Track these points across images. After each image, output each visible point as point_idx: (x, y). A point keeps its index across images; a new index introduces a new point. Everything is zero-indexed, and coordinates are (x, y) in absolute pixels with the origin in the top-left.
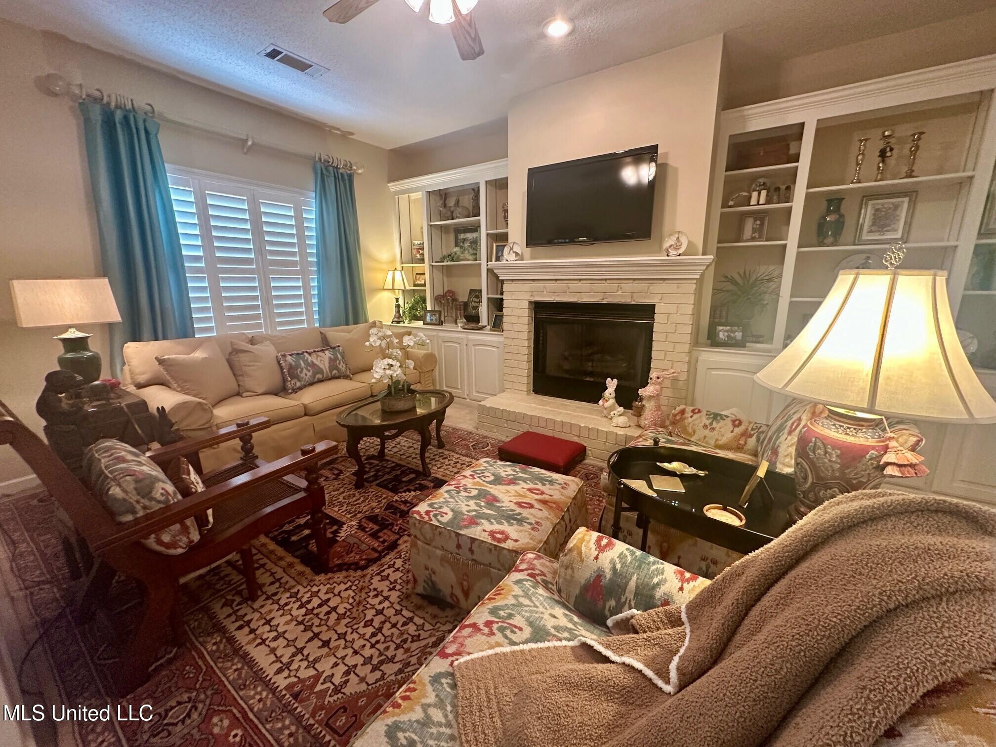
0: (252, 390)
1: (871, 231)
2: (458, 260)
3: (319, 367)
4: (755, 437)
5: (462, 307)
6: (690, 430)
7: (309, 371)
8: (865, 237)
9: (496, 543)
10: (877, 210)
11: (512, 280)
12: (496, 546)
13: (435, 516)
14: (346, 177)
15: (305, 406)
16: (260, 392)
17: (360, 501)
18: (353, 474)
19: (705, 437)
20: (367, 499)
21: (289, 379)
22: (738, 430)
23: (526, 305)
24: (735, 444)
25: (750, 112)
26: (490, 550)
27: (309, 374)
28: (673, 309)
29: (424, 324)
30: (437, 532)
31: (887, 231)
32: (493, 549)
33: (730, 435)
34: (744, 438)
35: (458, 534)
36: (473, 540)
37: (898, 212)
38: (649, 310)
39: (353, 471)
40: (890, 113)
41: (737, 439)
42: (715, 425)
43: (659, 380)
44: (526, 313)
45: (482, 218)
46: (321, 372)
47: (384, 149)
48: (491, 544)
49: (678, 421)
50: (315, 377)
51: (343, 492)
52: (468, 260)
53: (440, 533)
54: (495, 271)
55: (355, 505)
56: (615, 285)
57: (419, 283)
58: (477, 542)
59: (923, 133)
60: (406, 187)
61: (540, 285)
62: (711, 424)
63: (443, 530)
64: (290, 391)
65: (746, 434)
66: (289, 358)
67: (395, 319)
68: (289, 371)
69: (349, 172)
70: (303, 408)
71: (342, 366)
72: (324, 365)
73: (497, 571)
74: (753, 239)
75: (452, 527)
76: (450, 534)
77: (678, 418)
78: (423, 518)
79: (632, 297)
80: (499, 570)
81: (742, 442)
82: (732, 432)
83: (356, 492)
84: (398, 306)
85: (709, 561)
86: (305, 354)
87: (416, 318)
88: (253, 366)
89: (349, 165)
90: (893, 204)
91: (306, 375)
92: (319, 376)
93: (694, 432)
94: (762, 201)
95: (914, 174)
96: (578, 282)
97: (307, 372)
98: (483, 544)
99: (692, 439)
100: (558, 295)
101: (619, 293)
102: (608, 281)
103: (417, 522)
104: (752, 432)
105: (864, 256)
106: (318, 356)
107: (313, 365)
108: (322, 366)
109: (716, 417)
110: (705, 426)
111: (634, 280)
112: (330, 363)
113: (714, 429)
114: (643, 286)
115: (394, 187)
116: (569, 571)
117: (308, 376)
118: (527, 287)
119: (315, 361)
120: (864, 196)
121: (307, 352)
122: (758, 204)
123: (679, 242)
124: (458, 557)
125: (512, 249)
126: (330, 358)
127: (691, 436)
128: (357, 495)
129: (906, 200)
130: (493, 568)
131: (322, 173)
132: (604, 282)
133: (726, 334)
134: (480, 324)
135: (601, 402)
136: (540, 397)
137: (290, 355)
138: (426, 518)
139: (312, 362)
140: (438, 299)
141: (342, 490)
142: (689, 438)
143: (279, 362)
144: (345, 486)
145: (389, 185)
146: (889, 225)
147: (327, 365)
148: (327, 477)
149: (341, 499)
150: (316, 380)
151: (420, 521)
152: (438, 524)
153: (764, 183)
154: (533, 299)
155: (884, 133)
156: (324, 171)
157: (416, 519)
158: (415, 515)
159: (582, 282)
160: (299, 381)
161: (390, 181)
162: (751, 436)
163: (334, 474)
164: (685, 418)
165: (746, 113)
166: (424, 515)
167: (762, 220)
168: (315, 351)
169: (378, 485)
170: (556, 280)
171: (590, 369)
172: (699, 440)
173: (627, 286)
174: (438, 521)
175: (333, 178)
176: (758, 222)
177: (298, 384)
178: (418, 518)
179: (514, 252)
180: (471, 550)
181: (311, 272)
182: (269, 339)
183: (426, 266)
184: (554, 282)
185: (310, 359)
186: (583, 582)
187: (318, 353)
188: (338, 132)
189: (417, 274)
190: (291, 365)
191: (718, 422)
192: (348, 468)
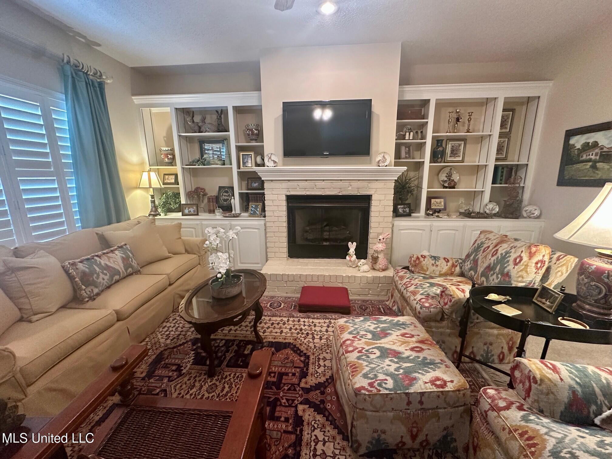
0: (44, 310)
1: (450, 156)
2: (209, 164)
3: (114, 268)
4: (458, 266)
5: (214, 200)
6: (425, 268)
7: (106, 275)
8: (449, 159)
9: (441, 390)
10: (453, 146)
11: (272, 180)
12: (442, 392)
13: (380, 385)
14: (97, 85)
15: (117, 312)
16: (54, 310)
17: (227, 389)
18: (193, 364)
19: (434, 271)
20: (231, 384)
21: (83, 287)
22: (450, 264)
23: (284, 198)
24: (450, 272)
25: (407, 89)
26: (439, 396)
27: (106, 278)
28: (382, 197)
29: (183, 215)
30: (388, 399)
31: (457, 156)
32: (441, 394)
33: (446, 268)
34: (453, 268)
35: (407, 394)
36: (422, 394)
37: (460, 148)
38: (368, 198)
39: (191, 360)
40: (458, 101)
41: (450, 269)
42: (437, 263)
43: (384, 240)
44: (284, 203)
45: (232, 133)
46: (118, 273)
47: (127, 67)
48: (438, 392)
49: (418, 264)
50: (112, 280)
51: (201, 387)
52: (217, 164)
53: (391, 399)
54: (259, 174)
55: (226, 395)
56: (347, 184)
57: (169, 181)
58: (426, 395)
59: (472, 112)
60: (154, 102)
61: (295, 183)
62: (435, 263)
63: (394, 395)
64: (87, 299)
65: (454, 266)
66: (80, 266)
67: (152, 213)
68: (81, 280)
69: (99, 80)
70: (115, 315)
71: (134, 264)
72: (119, 265)
73: (443, 410)
74: (406, 158)
75: (401, 390)
76: (401, 396)
77: (417, 262)
78: (371, 391)
79: (358, 190)
80: (445, 408)
81: (453, 270)
82: (447, 265)
83: (214, 382)
84: (153, 202)
85: (488, 344)
86: (95, 258)
87: (170, 210)
88: (41, 282)
89: (99, 74)
90: (458, 144)
91: (104, 279)
92: (117, 277)
93: (428, 269)
94: (411, 138)
95: (470, 131)
96: (322, 181)
97: (104, 276)
98: (432, 394)
99: (427, 273)
100: (308, 191)
101: (350, 188)
102: (342, 181)
103: (367, 397)
104: (456, 264)
105: (449, 168)
106: (109, 258)
107: (107, 267)
108: (117, 267)
109: (435, 258)
110: (433, 265)
111: (359, 180)
112: (123, 262)
113: (437, 266)
114: (365, 184)
115: (138, 100)
116: (551, 396)
117: (106, 280)
118: (284, 185)
119: (108, 263)
120: (447, 140)
121: (97, 256)
122: (409, 139)
123: (384, 158)
124: (409, 411)
125: (270, 158)
126: (123, 258)
127: (426, 272)
128: (218, 383)
129: (463, 142)
130: (440, 408)
131: (73, 77)
132: (340, 181)
133: (402, 210)
134: (233, 212)
135: (347, 257)
136: (296, 260)
137: (81, 262)
138: (374, 391)
139: (106, 265)
140: (189, 195)
141: (197, 384)
142: (425, 273)
143: (67, 272)
144: (197, 379)
145: (133, 98)
146: (457, 154)
147: (122, 265)
148: (169, 377)
149: (206, 395)
150: (114, 281)
151: (369, 395)
152: (387, 392)
153: (411, 129)
154: (288, 194)
155: (457, 110)
156: (74, 75)
157: (365, 394)
158: (363, 391)
159: (325, 181)
160: (96, 287)
161: (133, 95)
162: (456, 266)
163: (173, 371)
164: (421, 262)
165: (405, 89)
166: (369, 388)
167: (409, 147)
168: (104, 254)
169: (227, 366)
170: (306, 180)
171: (327, 237)
172: (431, 273)
173: (355, 184)
174: (386, 389)
175: (84, 83)
176: (407, 149)
177: (96, 291)
178: (367, 393)
179: (272, 160)
180: (421, 403)
181: (67, 174)
182: (41, 249)
183: (178, 169)
184: (305, 182)
185: (103, 263)
186: (566, 400)
187: (108, 255)
188: (83, 40)
189: (165, 174)
190: (84, 273)
191: (438, 261)
192: (184, 359)
